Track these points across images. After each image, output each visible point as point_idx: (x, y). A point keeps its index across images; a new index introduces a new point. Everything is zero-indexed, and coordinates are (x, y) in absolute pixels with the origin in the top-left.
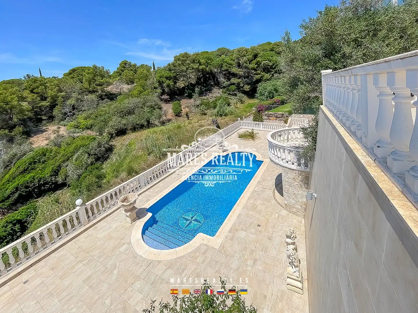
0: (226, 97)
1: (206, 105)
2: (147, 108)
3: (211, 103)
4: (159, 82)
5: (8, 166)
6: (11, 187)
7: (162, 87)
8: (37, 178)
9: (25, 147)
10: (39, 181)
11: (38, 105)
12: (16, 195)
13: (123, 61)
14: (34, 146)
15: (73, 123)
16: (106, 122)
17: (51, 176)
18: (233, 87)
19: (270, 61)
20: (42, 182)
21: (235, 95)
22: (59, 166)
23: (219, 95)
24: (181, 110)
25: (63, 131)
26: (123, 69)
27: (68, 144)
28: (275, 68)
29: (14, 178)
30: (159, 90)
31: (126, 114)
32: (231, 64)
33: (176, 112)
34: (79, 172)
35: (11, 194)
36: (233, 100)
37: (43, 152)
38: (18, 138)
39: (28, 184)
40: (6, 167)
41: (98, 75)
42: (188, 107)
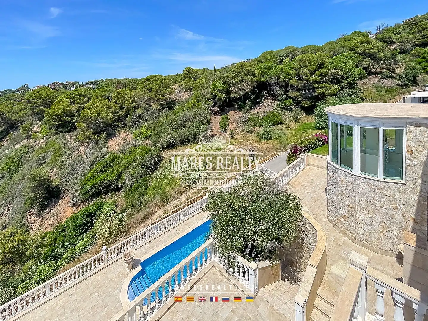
0: (280, 112)
1: (254, 121)
2: (197, 122)
3: (261, 119)
4: (212, 94)
5: (92, 165)
6: (91, 183)
7: (214, 99)
8: (107, 179)
9: (104, 151)
10: (107, 183)
11: (118, 114)
12: (93, 191)
13: (187, 68)
14: (109, 150)
15: (137, 132)
16: (161, 133)
17: (115, 179)
18: (290, 101)
19: (342, 70)
20: (109, 184)
21: (291, 110)
22: (121, 172)
23: (271, 110)
24: (228, 126)
25: (130, 138)
26: (186, 76)
27: (131, 153)
28: (348, 78)
29: (93, 177)
30: (211, 103)
31: (178, 127)
32: (290, 75)
33: (222, 127)
34: (133, 180)
35: (90, 189)
36: (287, 117)
37: (113, 158)
38: (102, 142)
39: (100, 183)
40: (91, 166)
41: (163, 86)
42: (235, 122)
